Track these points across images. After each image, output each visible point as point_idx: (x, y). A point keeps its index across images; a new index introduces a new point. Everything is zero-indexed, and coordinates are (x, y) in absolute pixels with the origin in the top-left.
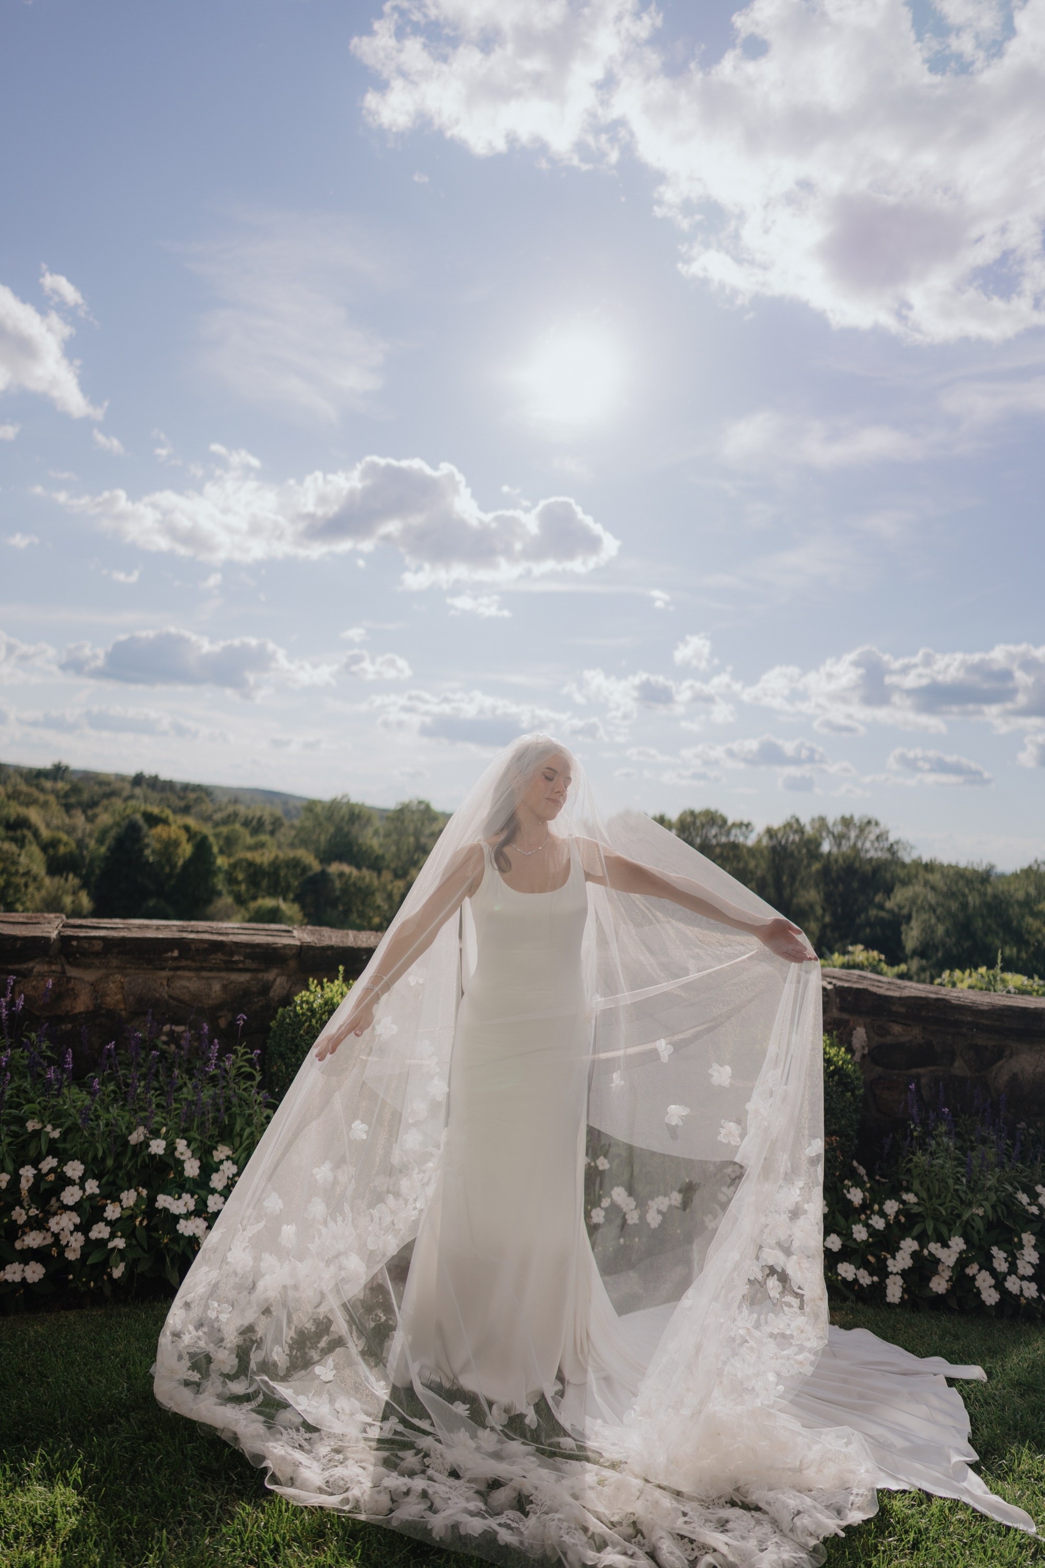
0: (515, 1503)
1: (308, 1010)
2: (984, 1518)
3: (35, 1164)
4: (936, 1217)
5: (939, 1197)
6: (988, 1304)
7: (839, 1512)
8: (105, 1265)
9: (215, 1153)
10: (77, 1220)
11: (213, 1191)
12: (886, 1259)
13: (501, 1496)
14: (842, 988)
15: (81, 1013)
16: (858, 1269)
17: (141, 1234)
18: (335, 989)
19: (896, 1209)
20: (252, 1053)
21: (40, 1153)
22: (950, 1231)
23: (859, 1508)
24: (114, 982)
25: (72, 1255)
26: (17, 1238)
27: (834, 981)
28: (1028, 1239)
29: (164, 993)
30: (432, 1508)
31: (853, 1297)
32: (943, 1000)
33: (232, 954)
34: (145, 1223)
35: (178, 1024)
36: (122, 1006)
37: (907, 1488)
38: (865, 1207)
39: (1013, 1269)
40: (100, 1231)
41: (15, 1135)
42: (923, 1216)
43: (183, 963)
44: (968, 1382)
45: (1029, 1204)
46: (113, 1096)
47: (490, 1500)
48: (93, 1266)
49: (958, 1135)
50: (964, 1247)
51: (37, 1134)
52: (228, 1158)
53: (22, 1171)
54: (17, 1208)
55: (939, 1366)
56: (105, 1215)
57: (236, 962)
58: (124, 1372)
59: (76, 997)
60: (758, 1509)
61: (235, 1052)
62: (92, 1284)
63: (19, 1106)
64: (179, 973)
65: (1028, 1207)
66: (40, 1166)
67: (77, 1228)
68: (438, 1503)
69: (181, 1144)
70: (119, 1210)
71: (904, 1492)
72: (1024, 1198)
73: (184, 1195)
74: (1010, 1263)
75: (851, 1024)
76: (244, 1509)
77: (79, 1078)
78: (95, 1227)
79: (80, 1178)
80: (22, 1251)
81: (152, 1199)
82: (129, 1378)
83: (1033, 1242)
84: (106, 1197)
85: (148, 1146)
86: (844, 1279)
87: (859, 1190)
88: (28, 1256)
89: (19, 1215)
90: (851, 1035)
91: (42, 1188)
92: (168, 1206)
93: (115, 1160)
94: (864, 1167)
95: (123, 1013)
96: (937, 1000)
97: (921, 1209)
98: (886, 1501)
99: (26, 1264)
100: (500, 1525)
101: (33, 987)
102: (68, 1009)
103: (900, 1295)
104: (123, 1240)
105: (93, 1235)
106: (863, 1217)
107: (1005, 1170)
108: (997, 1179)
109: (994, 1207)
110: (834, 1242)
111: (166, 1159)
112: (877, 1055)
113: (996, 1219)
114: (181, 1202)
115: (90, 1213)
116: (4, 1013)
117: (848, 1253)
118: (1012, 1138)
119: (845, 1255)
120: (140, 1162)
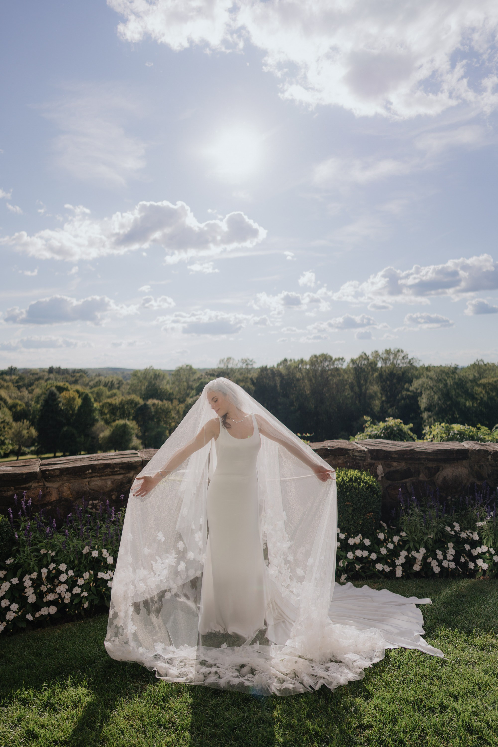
0: (250, 671)
2: (425, 654)
3: (47, 568)
4: (414, 541)
5: (415, 532)
6: (436, 573)
7: (371, 659)
8: (80, 603)
10: (67, 587)
12: (395, 560)
13: (245, 670)
14: (371, 450)
15: (54, 501)
16: (384, 565)
17: (93, 589)
19: (398, 539)
21: (48, 562)
22: (419, 546)
23: (378, 657)
24: (66, 486)
25: (67, 601)
26: (44, 597)
27: (368, 447)
28: (451, 545)
29: (87, 488)
30: (220, 677)
31: (383, 577)
32: (413, 450)
33: (114, 468)
34: (94, 584)
35: (95, 500)
36: (71, 496)
37: (397, 647)
38: (386, 540)
39: (445, 558)
40: (77, 590)
41: (37, 556)
42: (409, 541)
43: (94, 475)
44: (424, 605)
45: (451, 531)
46: (73, 534)
47: (241, 672)
48: (76, 604)
49: (421, 506)
50: (425, 551)
51: (45, 555)
53: (42, 571)
54: (42, 586)
55: (414, 600)
56: (78, 583)
57: (116, 471)
58: (96, 644)
59: (51, 495)
60: (341, 662)
62: (76, 611)
63: (36, 544)
64: (93, 479)
65: (450, 532)
66: (49, 568)
67: (67, 590)
68: (221, 675)
69: (104, 551)
70: (83, 581)
71: (396, 649)
72: (448, 529)
73: (108, 571)
74: (444, 556)
75: (376, 464)
76: (150, 686)
77: (58, 529)
78: (74, 589)
79: (66, 570)
80: (47, 602)
81: (96, 575)
82: (98, 645)
83: (453, 546)
84: (77, 576)
85: (91, 554)
86: (379, 570)
87: (382, 533)
88: (49, 604)
89: (44, 588)
90: (376, 469)
91: (51, 577)
92: (102, 577)
93: (78, 561)
94: (386, 523)
95: (72, 499)
96: (410, 450)
97: (407, 538)
98: (389, 653)
99: (49, 607)
100: (245, 680)
101: (33, 493)
102: (48, 500)
103: (401, 574)
104: (87, 592)
105: (74, 592)
106: (385, 544)
107: (440, 518)
108: (437, 522)
109: (436, 534)
110: (374, 556)
111: (99, 558)
112: (388, 476)
113: (437, 539)
114: (108, 574)
115: (72, 583)
116: (24, 507)
117: (380, 560)
118: (442, 504)
119: (379, 560)
120: (88, 560)
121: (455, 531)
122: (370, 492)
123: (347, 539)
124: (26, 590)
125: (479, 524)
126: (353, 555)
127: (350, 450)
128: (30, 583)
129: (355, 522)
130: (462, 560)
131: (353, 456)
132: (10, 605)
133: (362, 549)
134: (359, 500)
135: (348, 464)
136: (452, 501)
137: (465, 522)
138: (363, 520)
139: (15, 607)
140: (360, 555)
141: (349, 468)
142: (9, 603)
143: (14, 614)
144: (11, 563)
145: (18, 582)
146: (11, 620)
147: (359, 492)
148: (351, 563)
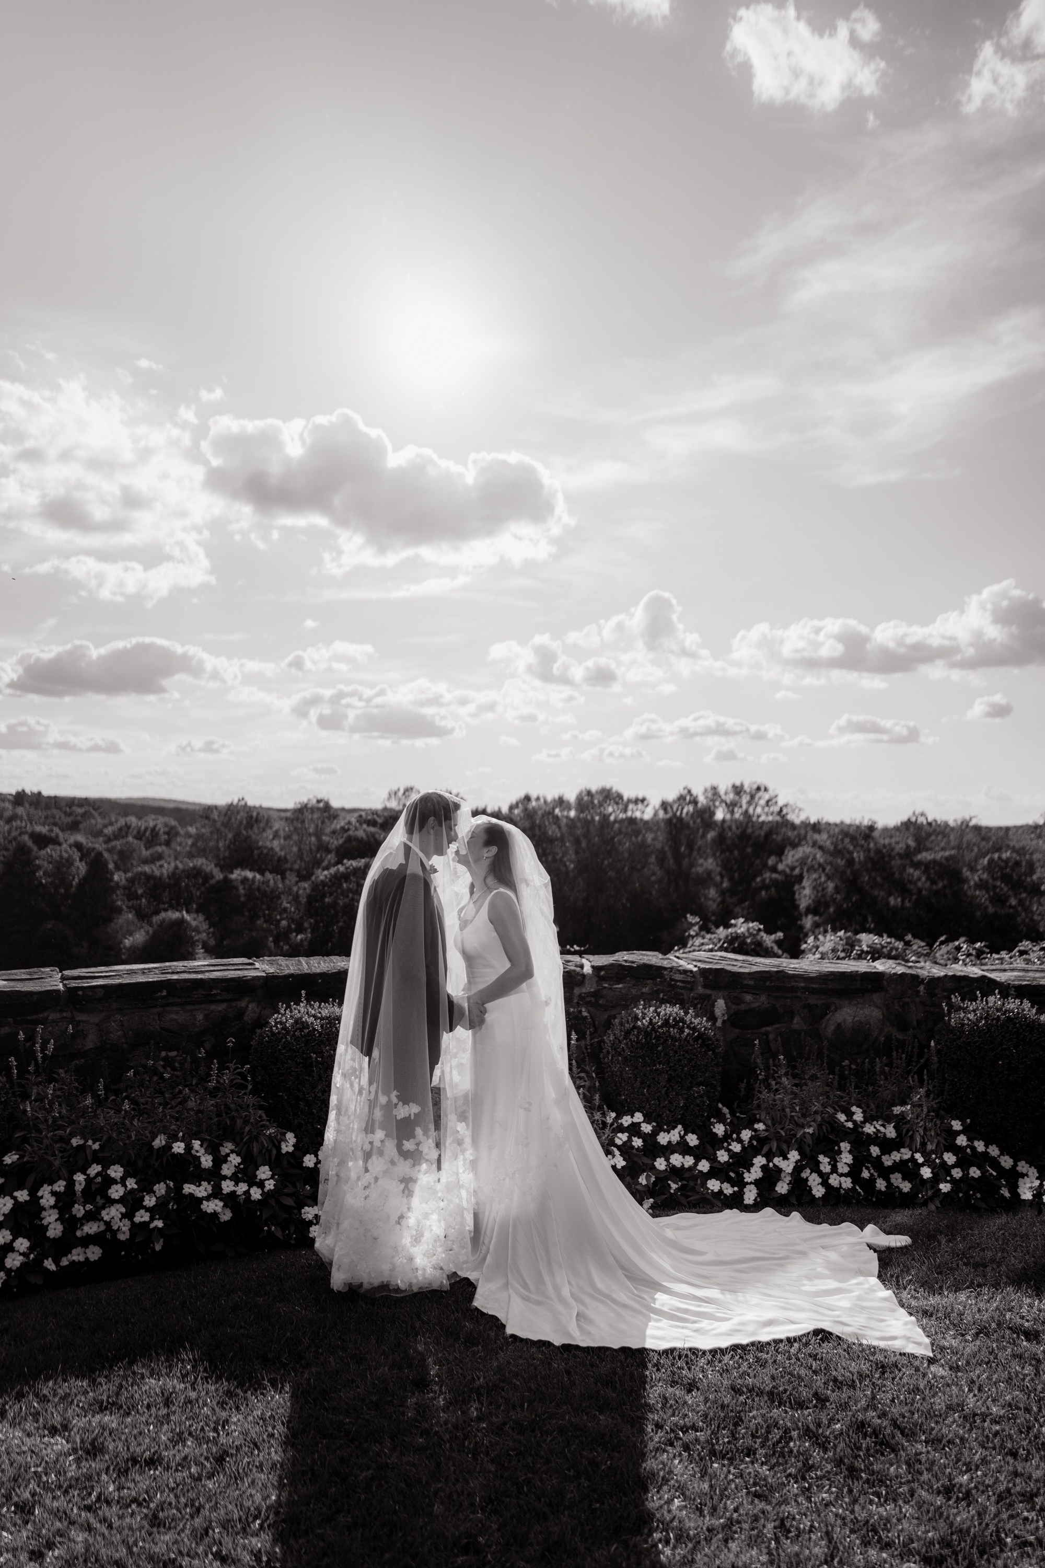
1: (282, 1029)
3: (84, 1173)
4: (779, 1138)
5: (780, 1123)
8: (149, 1241)
9: (221, 1148)
10: (123, 1210)
11: (225, 1178)
12: (743, 1173)
14: (705, 969)
15: (90, 1049)
16: (722, 1183)
17: (174, 1215)
18: (302, 1010)
19: (749, 1135)
20: (242, 1068)
21: (86, 1161)
22: (788, 1147)
24: (114, 1022)
25: (122, 1237)
26: (77, 1229)
27: (699, 964)
28: (845, 1146)
29: (156, 1026)
32: (782, 971)
33: (210, 988)
34: (176, 1206)
35: (172, 1050)
36: (124, 1041)
38: (727, 1137)
39: (834, 1170)
40: (142, 1216)
41: (65, 1150)
42: (770, 1139)
43: (171, 1000)
45: (846, 1121)
48: (140, 1243)
49: (795, 1076)
50: (799, 1157)
51: (81, 1148)
52: (232, 1151)
53: (75, 1177)
54: (76, 1206)
56: (144, 1204)
57: (214, 995)
59: (86, 1036)
61: (228, 1068)
62: (140, 1257)
63: (62, 1128)
64: (167, 1008)
65: (846, 1124)
66: (88, 1172)
67: (124, 1216)
69: (196, 1144)
70: (154, 1199)
72: (842, 1117)
73: (203, 1183)
74: (832, 1165)
75: (713, 997)
78: (137, 1214)
79: (121, 1178)
80: (82, 1238)
81: (179, 1188)
83: (848, 1148)
84: (143, 1190)
85: (170, 1149)
86: (712, 1190)
87: (721, 1125)
88: (87, 1241)
89: (79, 1210)
90: (713, 1006)
91: (93, 1188)
92: (191, 1191)
93: (145, 1164)
94: (727, 1108)
95: (125, 1046)
96: (777, 972)
97: (767, 1134)
99: (87, 1247)
101: (50, 1032)
102: (80, 1047)
103: (753, 1198)
104: (161, 1221)
105: (137, 1219)
106: (725, 1144)
107: (828, 1097)
108: (822, 1105)
109: (820, 1126)
110: (704, 1166)
111: (186, 1157)
112: (735, 1019)
113: (821, 1134)
114: (201, 1188)
115: (132, 1203)
116: (40, 1055)
117: (715, 1173)
118: (834, 1074)
119: (712, 1174)
120: (165, 1160)
121: (855, 1122)
122: (702, 1046)
123: (655, 1133)
124: (44, 1214)
125: (897, 1110)
126: (665, 1163)
127: (665, 969)
128: (52, 1201)
129: (670, 1103)
130: (865, 1174)
131: (672, 980)
132: (13, 1241)
133: (683, 1153)
134: (680, 1060)
135: (661, 995)
136: (850, 1069)
137: (873, 1106)
138: (687, 1099)
139: (22, 1244)
140: (678, 1164)
141: (663, 1002)
142: (11, 1237)
143: (21, 1258)
144: (13, 1163)
145: (28, 1198)
146: (14, 1268)
147: (681, 1046)
148: (662, 1179)
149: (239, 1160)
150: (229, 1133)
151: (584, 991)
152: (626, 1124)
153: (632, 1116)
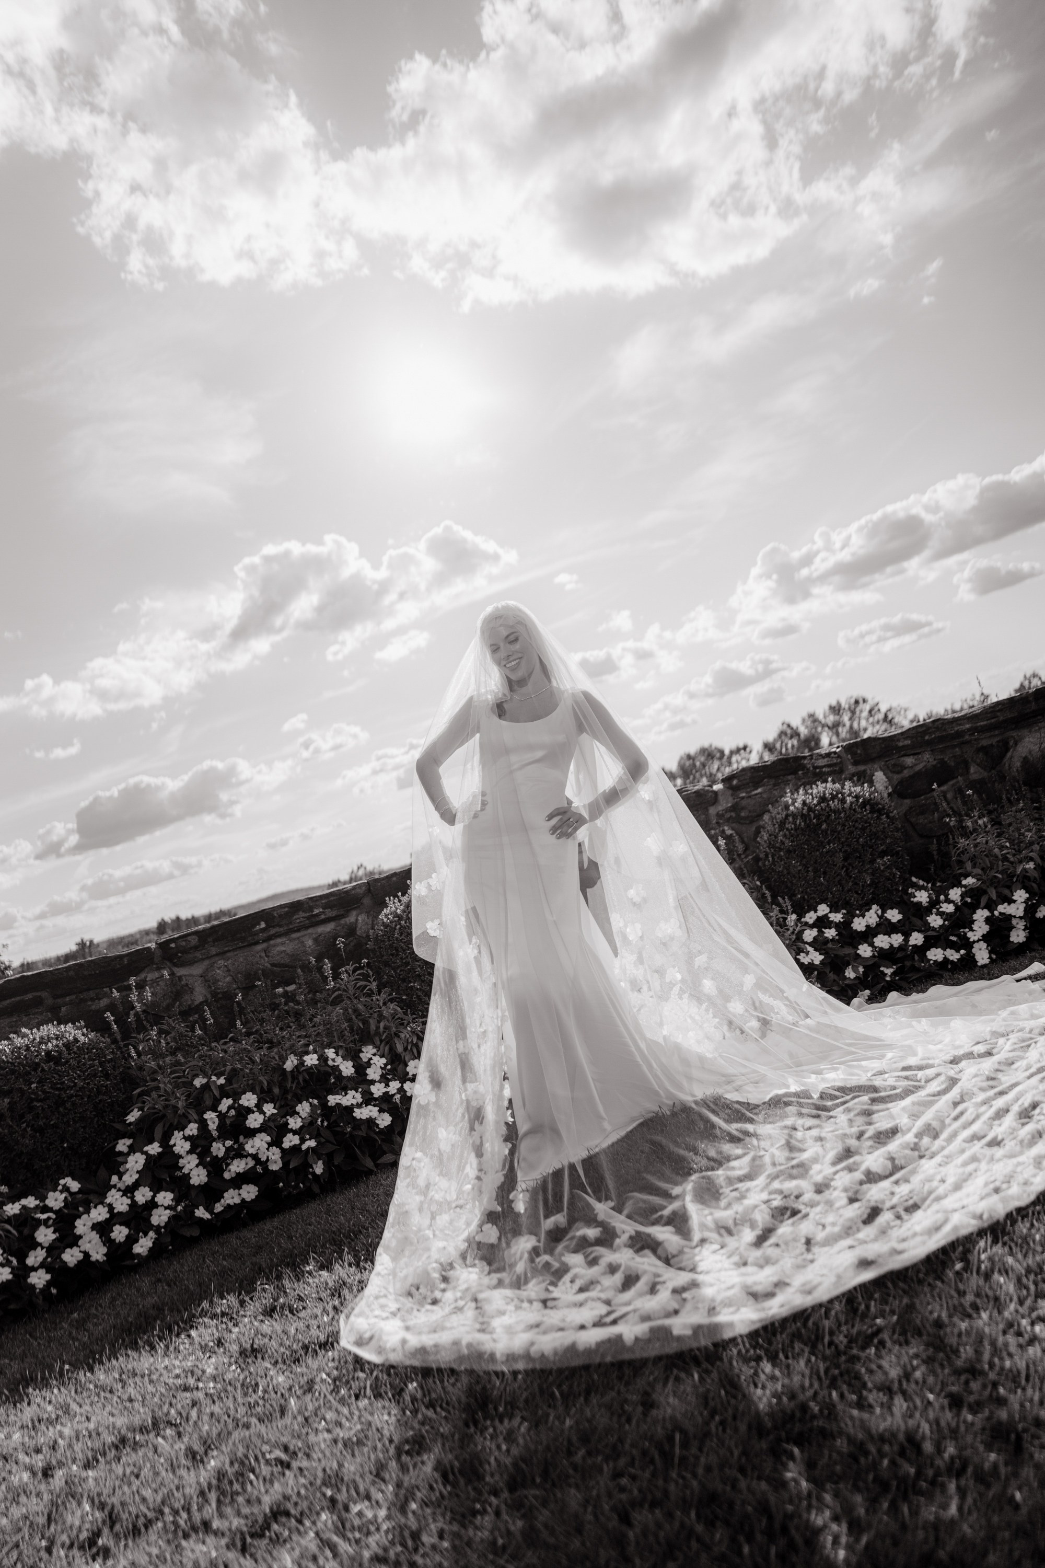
1: (393, 919)
3: (214, 1109)
4: (996, 885)
5: (991, 867)
8: (306, 1166)
9: (361, 1055)
10: (269, 1139)
11: (373, 1082)
12: (966, 933)
14: (850, 745)
15: (201, 1003)
16: (944, 950)
17: (326, 1134)
19: (959, 893)
20: (361, 965)
21: (214, 1099)
22: (1011, 889)
24: (219, 968)
25: (275, 1167)
26: (223, 1170)
29: (266, 963)
31: (948, 974)
33: (311, 909)
34: (326, 1121)
35: (288, 985)
36: (235, 986)
38: (934, 902)
40: (290, 1141)
41: (188, 1092)
42: (986, 890)
43: (272, 931)
48: (296, 1170)
49: (990, 814)
50: (1028, 896)
51: (206, 1087)
52: (374, 1054)
53: (206, 1116)
54: (214, 1145)
56: (290, 1127)
57: (317, 915)
59: (192, 991)
61: (346, 972)
62: (301, 1185)
63: (181, 1072)
64: (272, 942)
66: (219, 1109)
67: (270, 1145)
69: (330, 1053)
70: (300, 1120)
73: (349, 1092)
75: (869, 771)
78: (285, 1139)
79: (256, 1105)
80: (232, 1180)
81: (324, 1103)
84: (285, 1116)
85: (303, 1063)
86: (935, 961)
87: (923, 892)
88: (240, 1180)
89: (218, 1149)
90: (870, 777)
91: (228, 1123)
92: (339, 1102)
93: (280, 1087)
96: (934, 722)
97: (981, 885)
99: (240, 1188)
102: (189, 1002)
103: (988, 956)
104: (313, 1140)
105: (287, 1145)
106: (934, 909)
110: (917, 939)
111: (322, 1069)
112: (900, 791)
114: (349, 1097)
115: (276, 1129)
116: (138, 1006)
117: (933, 943)
119: (930, 942)
120: (301, 1078)
122: (871, 812)
123: (848, 920)
124: (182, 1162)
126: (870, 948)
127: (804, 758)
128: (187, 1145)
129: (855, 883)
131: (815, 768)
132: (154, 1197)
133: (889, 934)
134: (852, 833)
138: (873, 874)
139: (165, 1198)
140: (886, 946)
141: (812, 783)
142: (151, 1194)
143: (168, 1211)
144: (137, 1120)
145: (160, 1150)
146: (163, 1224)
147: (848, 818)
148: (872, 967)
149: (384, 1061)
150: (366, 1037)
151: (720, 808)
152: (811, 922)
153: (816, 911)
